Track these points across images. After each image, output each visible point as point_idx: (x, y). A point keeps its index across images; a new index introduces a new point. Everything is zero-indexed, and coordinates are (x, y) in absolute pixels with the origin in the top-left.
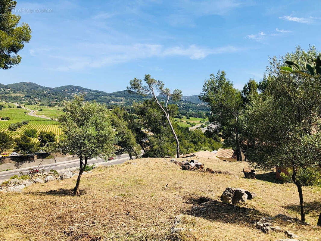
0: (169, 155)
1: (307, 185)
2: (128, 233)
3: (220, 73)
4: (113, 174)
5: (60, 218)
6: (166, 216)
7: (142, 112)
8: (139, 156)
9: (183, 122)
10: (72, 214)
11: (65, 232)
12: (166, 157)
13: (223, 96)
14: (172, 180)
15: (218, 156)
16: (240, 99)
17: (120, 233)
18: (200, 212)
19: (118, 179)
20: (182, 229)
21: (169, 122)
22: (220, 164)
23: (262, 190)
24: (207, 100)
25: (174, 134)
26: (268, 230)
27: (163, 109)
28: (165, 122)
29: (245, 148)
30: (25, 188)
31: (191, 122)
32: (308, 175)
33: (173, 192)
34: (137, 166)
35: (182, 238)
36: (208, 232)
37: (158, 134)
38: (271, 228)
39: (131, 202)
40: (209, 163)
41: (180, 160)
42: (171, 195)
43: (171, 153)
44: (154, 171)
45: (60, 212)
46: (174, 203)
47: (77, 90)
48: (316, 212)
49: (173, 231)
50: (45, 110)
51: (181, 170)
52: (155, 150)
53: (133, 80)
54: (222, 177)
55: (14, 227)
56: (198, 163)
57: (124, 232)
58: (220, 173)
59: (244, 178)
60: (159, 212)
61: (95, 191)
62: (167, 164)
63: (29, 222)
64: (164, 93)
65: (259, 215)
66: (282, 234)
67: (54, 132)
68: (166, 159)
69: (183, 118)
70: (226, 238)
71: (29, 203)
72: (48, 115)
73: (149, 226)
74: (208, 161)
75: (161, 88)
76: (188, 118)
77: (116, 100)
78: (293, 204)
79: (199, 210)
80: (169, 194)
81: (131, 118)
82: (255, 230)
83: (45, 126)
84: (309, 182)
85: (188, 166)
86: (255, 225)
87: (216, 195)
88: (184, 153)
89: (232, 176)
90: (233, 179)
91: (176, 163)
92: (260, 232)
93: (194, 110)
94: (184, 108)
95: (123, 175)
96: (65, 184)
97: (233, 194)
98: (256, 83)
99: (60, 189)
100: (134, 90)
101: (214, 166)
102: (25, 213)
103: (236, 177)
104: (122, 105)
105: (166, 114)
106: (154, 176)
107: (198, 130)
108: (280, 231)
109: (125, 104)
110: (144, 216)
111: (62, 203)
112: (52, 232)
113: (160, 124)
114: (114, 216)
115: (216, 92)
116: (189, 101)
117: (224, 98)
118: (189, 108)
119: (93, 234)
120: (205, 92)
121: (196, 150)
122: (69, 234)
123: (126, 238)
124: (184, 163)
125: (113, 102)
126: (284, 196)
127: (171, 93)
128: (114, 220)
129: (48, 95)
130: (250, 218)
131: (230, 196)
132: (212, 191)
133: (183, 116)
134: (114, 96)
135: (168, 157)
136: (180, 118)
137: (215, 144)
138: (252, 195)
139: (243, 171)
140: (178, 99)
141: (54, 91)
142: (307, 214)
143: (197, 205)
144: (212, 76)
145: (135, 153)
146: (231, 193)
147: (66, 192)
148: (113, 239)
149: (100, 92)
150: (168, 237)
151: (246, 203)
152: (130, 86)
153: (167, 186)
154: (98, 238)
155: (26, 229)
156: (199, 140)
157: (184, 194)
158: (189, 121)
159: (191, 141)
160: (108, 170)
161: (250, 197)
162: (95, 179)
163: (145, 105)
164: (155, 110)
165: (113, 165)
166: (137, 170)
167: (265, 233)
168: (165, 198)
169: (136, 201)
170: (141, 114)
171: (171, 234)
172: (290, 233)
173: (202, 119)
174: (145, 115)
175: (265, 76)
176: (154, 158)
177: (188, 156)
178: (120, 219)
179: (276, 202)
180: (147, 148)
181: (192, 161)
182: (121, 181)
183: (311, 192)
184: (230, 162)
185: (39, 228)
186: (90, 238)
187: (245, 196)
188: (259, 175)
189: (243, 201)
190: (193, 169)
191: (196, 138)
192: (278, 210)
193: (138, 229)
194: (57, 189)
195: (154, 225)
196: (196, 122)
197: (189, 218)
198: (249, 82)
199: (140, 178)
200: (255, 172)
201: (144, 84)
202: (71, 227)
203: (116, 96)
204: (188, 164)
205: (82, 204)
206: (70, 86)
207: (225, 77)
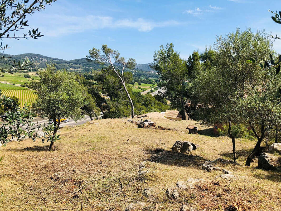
0: (125, 116)
1: (238, 138)
2: (104, 177)
3: (169, 45)
4: (80, 133)
5: (45, 168)
6: (131, 164)
7: (100, 79)
8: (99, 117)
9: (135, 88)
10: (53, 165)
11: (52, 178)
12: (123, 118)
13: (172, 65)
14: (130, 136)
15: (166, 116)
16: (185, 68)
17: (97, 177)
18: (159, 159)
19: (84, 137)
20: (147, 171)
21: (124, 88)
22: (168, 123)
23: (203, 143)
24: (157, 68)
25: (129, 98)
26: (211, 170)
27: (120, 77)
28: (121, 88)
29: (188, 109)
30: (2, 146)
31: (142, 87)
32: (239, 129)
33: (134, 145)
34: (99, 126)
35: (148, 178)
36: (167, 173)
37: (115, 98)
38: (213, 168)
39: (101, 154)
40: (160, 122)
41: (135, 120)
42: (133, 148)
43: (127, 114)
44: (115, 129)
45: (43, 164)
46: (136, 153)
47: (38, 58)
48: (244, 157)
49: (140, 173)
50: (6, 76)
51: (137, 128)
52: (113, 112)
53: (92, 49)
54: (171, 133)
55: (6, 176)
56: (151, 122)
57: (100, 176)
58: (169, 129)
59: (189, 133)
60: (125, 160)
61: (66, 147)
62: (125, 123)
63: (18, 172)
64: (120, 62)
65: (203, 160)
66: (221, 172)
67: (17, 96)
68: (123, 119)
69: (135, 84)
70: (181, 176)
71: (13, 158)
72: (10, 81)
73: (119, 171)
74: (158, 120)
75: (117, 58)
76: (139, 84)
77: (74, 68)
78: (226, 152)
79: (157, 158)
80: (132, 147)
81: (90, 84)
82: (201, 170)
83: (8, 91)
84: (239, 135)
85: (143, 125)
86: (201, 167)
87: (168, 147)
88: (137, 114)
89: (179, 132)
90: (180, 134)
91: (132, 122)
92: (205, 171)
93: (145, 77)
94: (136, 75)
95: (88, 134)
96: (39, 141)
97: (181, 146)
98: (199, 54)
99: (35, 146)
100: (92, 59)
101: (163, 125)
102: (12, 166)
103: (183, 132)
104: (80, 71)
105: (122, 80)
106: (116, 134)
107: (148, 94)
108: (220, 170)
109: (83, 71)
110: (114, 164)
111: (43, 156)
112: (41, 179)
113: (117, 89)
114: (90, 165)
115: (165, 62)
116: (141, 69)
117: (172, 67)
118: (140, 75)
119: (76, 179)
120: (156, 62)
121: (147, 111)
122: (55, 179)
123: (103, 180)
124: (139, 122)
125: (71, 69)
126: (220, 146)
127: (126, 61)
128: (90, 168)
129: (8, 62)
130: (197, 162)
131: (179, 147)
132: (164, 144)
133: (135, 83)
134: (72, 63)
135: (125, 118)
136: (132, 84)
137: (163, 106)
138: (196, 146)
139: (187, 128)
140: (132, 67)
141: (15, 58)
142: (238, 159)
143: (155, 155)
144: (162, 47)
145: (95, 114)
146: (180, 145)
147: (41, 149)
148: (93, 182)
149: (59, 60)
150: (136, 178)
151: (192, 152)
152: (89, 55)
153: (128, 141)
154: (81, 181)
155: (18, 177)
156: (150, 103)
157: (143, 146)
158: (140, 86)
159: (143, 104)
160: (74, 129)
161: (194, 148)
162: (65, 137)
163: (103, 72)
164: (112, 77)
165: (78, 125)
166: (100, 129)
167: (209, 172)
168: (129, 150)
169: (106, 153)
170: (99, 81)
171: (139, 176)
172: (226, 170)
173: (151, 85)
174: (103, 81)
175: (206, 49)
176: (113, 119)
177: (142, 117)
178: (95, 167)
179: (214, 151)
180: (105, 110)
181: (146, 121)
182: (87, 138)
183: (240, 143)
184: (176, 121)
185: (29, 176)
186: (74, 181)
187: (191, 147)
188: (200, 131)
189: (189, 151)
190: (147, 127)
191: (147, 101)
192: (215, 157)
193: (111, 174)
194: (32, 146)
195: (123, 170)
196: (146, 88)
197: (152, 163)
198: (193, 53)
199: (103, 135)
200: (197, 128)
201: (102, 53)
202: (56, 174)
203: (74, 64)
204: (142, 123)
205: (60, 157)
206: (30, 54)
207: (173, 48)
